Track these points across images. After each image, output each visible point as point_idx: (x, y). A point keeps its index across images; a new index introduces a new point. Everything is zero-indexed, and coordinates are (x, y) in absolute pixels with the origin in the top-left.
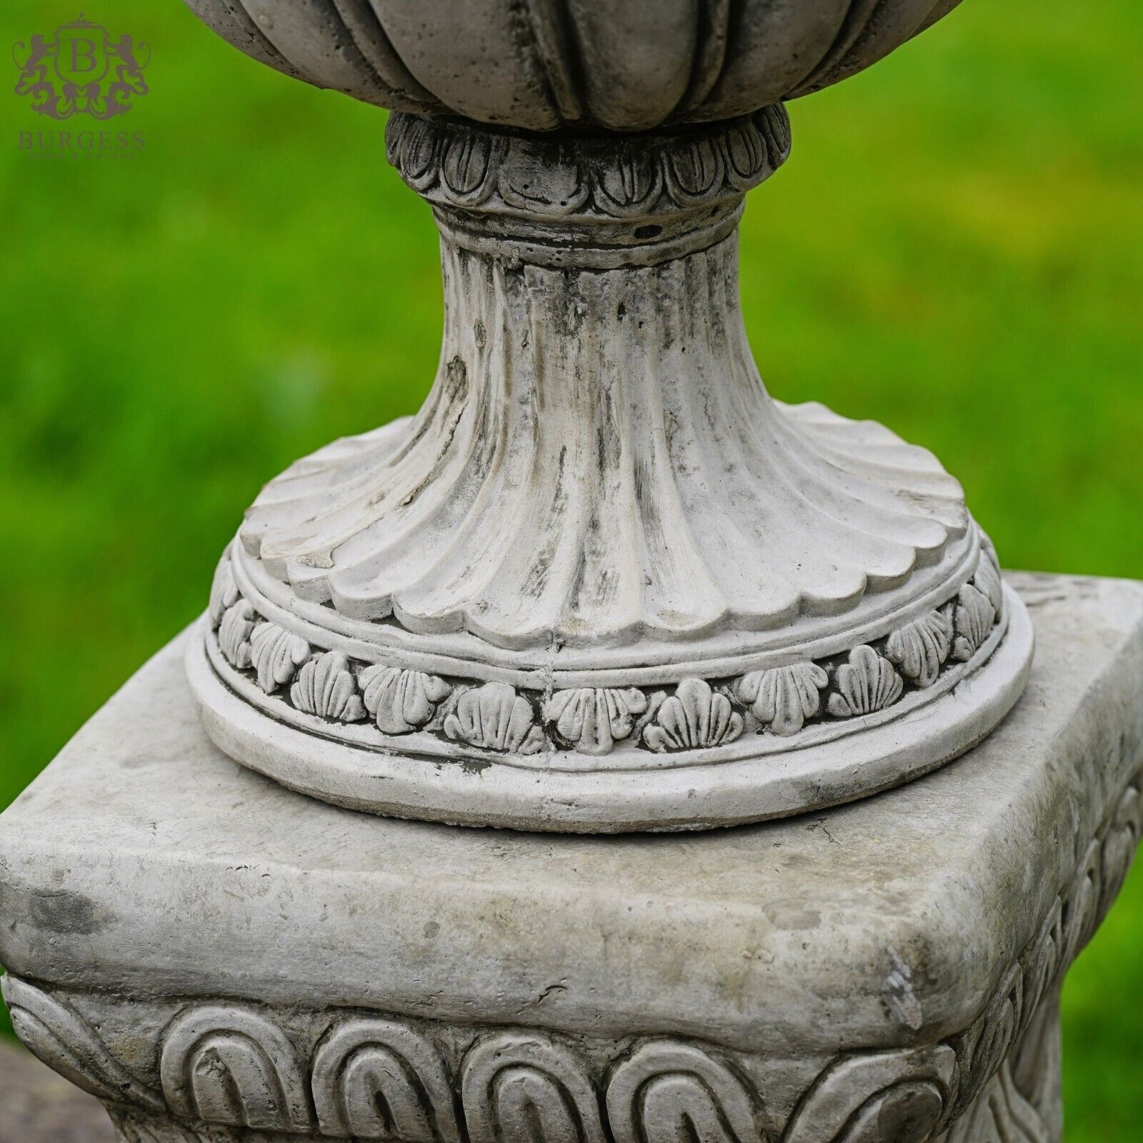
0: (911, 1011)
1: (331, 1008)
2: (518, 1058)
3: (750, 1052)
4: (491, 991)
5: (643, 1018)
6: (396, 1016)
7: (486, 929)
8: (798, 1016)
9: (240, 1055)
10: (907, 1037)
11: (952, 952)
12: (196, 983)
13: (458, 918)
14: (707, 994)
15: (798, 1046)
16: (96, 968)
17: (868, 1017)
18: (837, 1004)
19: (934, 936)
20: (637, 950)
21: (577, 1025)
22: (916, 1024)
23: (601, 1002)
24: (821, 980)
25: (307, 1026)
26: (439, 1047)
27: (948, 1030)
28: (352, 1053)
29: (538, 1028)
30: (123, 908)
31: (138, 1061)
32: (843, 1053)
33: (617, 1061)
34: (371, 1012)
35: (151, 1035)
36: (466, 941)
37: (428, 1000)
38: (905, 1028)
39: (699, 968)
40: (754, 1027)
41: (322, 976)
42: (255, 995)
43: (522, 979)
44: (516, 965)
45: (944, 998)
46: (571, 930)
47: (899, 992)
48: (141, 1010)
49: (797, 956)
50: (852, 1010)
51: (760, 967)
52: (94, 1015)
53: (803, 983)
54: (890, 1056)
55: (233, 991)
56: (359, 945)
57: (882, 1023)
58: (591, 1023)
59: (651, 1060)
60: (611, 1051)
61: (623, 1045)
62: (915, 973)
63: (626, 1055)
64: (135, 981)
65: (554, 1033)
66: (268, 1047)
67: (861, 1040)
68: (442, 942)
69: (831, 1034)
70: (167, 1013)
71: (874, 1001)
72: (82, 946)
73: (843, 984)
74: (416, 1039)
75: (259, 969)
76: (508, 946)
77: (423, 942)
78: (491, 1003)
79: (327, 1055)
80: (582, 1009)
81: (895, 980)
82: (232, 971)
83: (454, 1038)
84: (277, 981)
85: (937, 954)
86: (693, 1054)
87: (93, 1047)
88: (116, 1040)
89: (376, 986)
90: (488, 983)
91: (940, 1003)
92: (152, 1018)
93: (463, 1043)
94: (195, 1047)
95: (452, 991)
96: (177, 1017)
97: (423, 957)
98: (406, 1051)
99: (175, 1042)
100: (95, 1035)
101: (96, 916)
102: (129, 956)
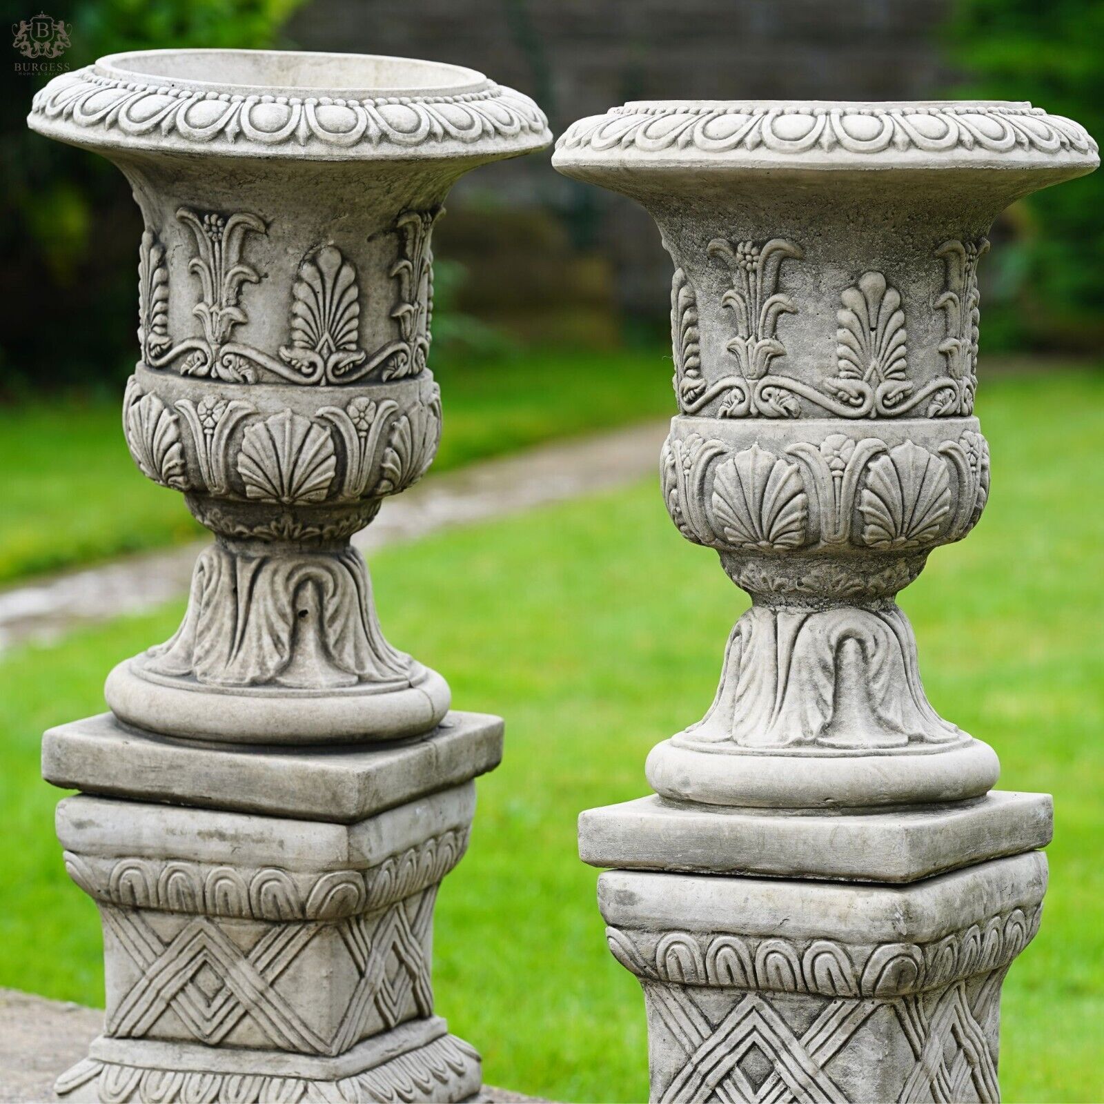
0: (903, 927)
1: (713, 932)
2: (773, 949)
3: (849, 943)
4: (765, 922)
5: (814, 931)
6: (735, 934)
7: (765, 899)
8: (864, 928)
9: (682, 951)
10: (902, 938)
11: (919, 910)
12: (669, 924)
13: (755, 897)
14: (835, 921)
15: (865, 941)
16: (636, 919)
17: (887, 929)
18: (877, 924)
19: (912, 902)
20: (813, 906)
21: (793, 935)
22: (905, 934)
23: (800, 925)
24: (872, 914)
25: (705, 940)
26: (748, 946)
27: (919, 940)
28: (719, 950)
29: (781, 937)
30: (645, 896)
31: (649, 956)
32: (881, 943)
33: (806, 949)
34: (726, 933)
35: (653, 945)
36: (757, 904)
37: (744, 926)
38: (900, 934)
39: (833, 911)
40: (850, 933)
41: (710, 918)
42: (688, 928)
43: (775, 917)
44: (773, 912)
45: (915, 925)
46: (792, 899)
47: (898, 920)
48: (650, 936)
49: (865, 906)
50: (882, 926)
51: (853, 910)
52: (635, 938)
53: (867, 916)
54: (896, 945)
55: (681, 926)
56: (722, 907)
57: (893, 931)
58: (798, 934)
59: (817, 947)
60: (805, 946)
61: (808, 943)
62: (904, 913)
63: (809, 947)
64: (647, 924)
65: (786, 938)
66: (692, 947)
67: (886, 938)
68: (750, 905)
69: (876, 935)
70: (660, 936)
71: (890, 923)
72: (632, 910)
73: (880, 916)
74: (741, 943)
75: (689, 917)
76: (771, 905)
77: (743, 905)
78: (765, 927)
79: (712, 951)
80: (794, 928)
81: (897, 915)
82: (680, 918)
83: (753, 942)
84: (695, 921)
85: (912, 909)
86: (831, 945)
87: (634, 950)
88: (642, 948)
89: (727, 922)
90: (763, 919)
91: (914, 927)
92: (654, 938)
93: (756, 944)
94: (667, 949)
95: (751, 922)
96: (662, 938)
97: (743, 910)
98: (737, 947)
99: (662, 947)
100: (635, 946)
101: (637, 898)
102: (646, 914)
